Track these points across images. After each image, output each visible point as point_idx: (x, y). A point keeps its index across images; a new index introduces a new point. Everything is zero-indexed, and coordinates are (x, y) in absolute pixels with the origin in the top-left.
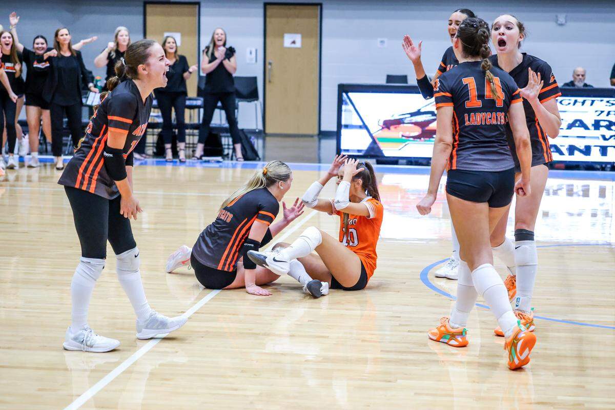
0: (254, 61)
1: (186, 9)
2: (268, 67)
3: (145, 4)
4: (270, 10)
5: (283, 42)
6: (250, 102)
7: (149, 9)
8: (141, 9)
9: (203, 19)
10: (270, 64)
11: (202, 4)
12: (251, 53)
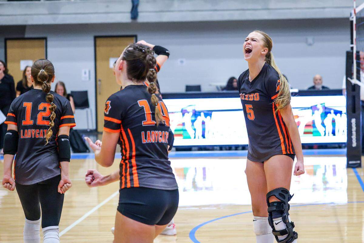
0: (88, 79)
1: (36, 43)
2: (98, 83)
3: (6, 40)
4: (99, 41)
5: (108, 65)
6: (83, 109)
7: (9, 43)
8: (3, 44)
9: (49, 50)
10: (100, 80)
11: (48, 39)
12: (85, 73)
